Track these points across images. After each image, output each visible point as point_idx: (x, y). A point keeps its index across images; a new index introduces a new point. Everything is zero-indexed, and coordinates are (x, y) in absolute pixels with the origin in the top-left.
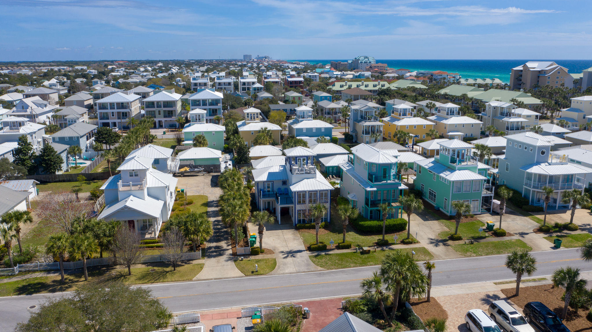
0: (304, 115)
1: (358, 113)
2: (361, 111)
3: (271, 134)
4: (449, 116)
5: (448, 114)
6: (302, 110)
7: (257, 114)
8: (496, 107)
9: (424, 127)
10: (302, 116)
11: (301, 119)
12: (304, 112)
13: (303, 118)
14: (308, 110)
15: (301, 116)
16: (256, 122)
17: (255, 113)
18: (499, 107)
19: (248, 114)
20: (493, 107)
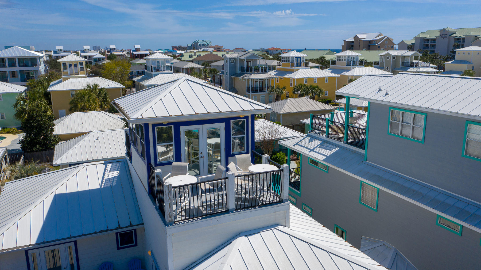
0: (159, 66)
1: (235, 64)
2: (242, 61)
3: (105, 94)
4: (351, 67)
5: (349, 64)
6: (156, 59)
7: (81, 64)
8: (396, 56)
9: (327, 81)
10: (157, 68)
11: (154, 73)
12: (158, 62)
13: (158, 70)
14: (164, 59)
15: (155, 68)
16: (79, 78)
17: (77, 61)
18: (400, 56)
19: (64, 64)
20: (393, 56)
